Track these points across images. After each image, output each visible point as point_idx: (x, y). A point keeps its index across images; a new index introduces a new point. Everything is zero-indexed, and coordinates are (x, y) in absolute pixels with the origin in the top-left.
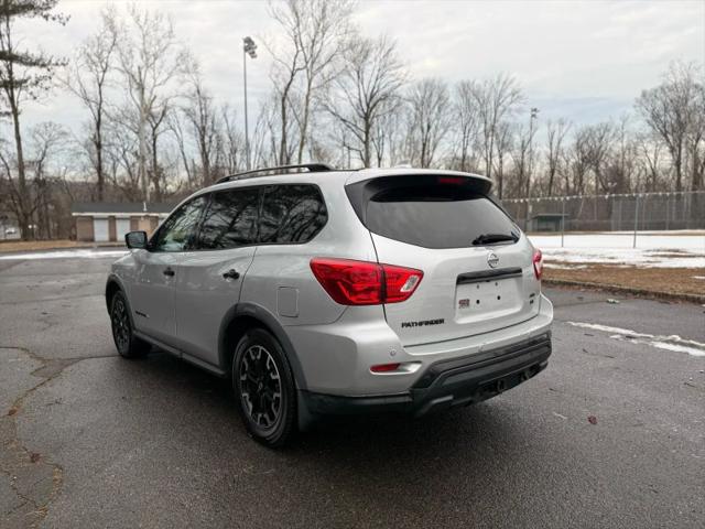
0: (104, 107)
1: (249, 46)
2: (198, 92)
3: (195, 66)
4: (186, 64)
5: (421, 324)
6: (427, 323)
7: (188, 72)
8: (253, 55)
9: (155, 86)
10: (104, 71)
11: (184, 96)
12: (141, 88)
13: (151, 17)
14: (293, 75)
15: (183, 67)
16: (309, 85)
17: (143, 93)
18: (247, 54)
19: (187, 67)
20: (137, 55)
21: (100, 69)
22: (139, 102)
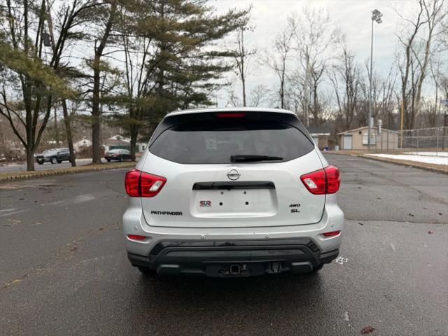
0: (286, 72)
1: (377, 16)
2: (345, 53)
3: (344, 36)
4: (338, 37)
5: (164, 213)
6: (168, 213)
7: (339, 42)
8: (379, 21)
9: (317, 54)
10: (286, 51)
11: (334, 58)
12: (308, 57)
13: (316, 12)
14: (417, 29)
15: (336, 39)
16: (431, 33)
17: (308, 60)
18: (375, 21)
19: (338, 39)
20: (307, 37)
21: (284, 50)
22: (305, 66)
